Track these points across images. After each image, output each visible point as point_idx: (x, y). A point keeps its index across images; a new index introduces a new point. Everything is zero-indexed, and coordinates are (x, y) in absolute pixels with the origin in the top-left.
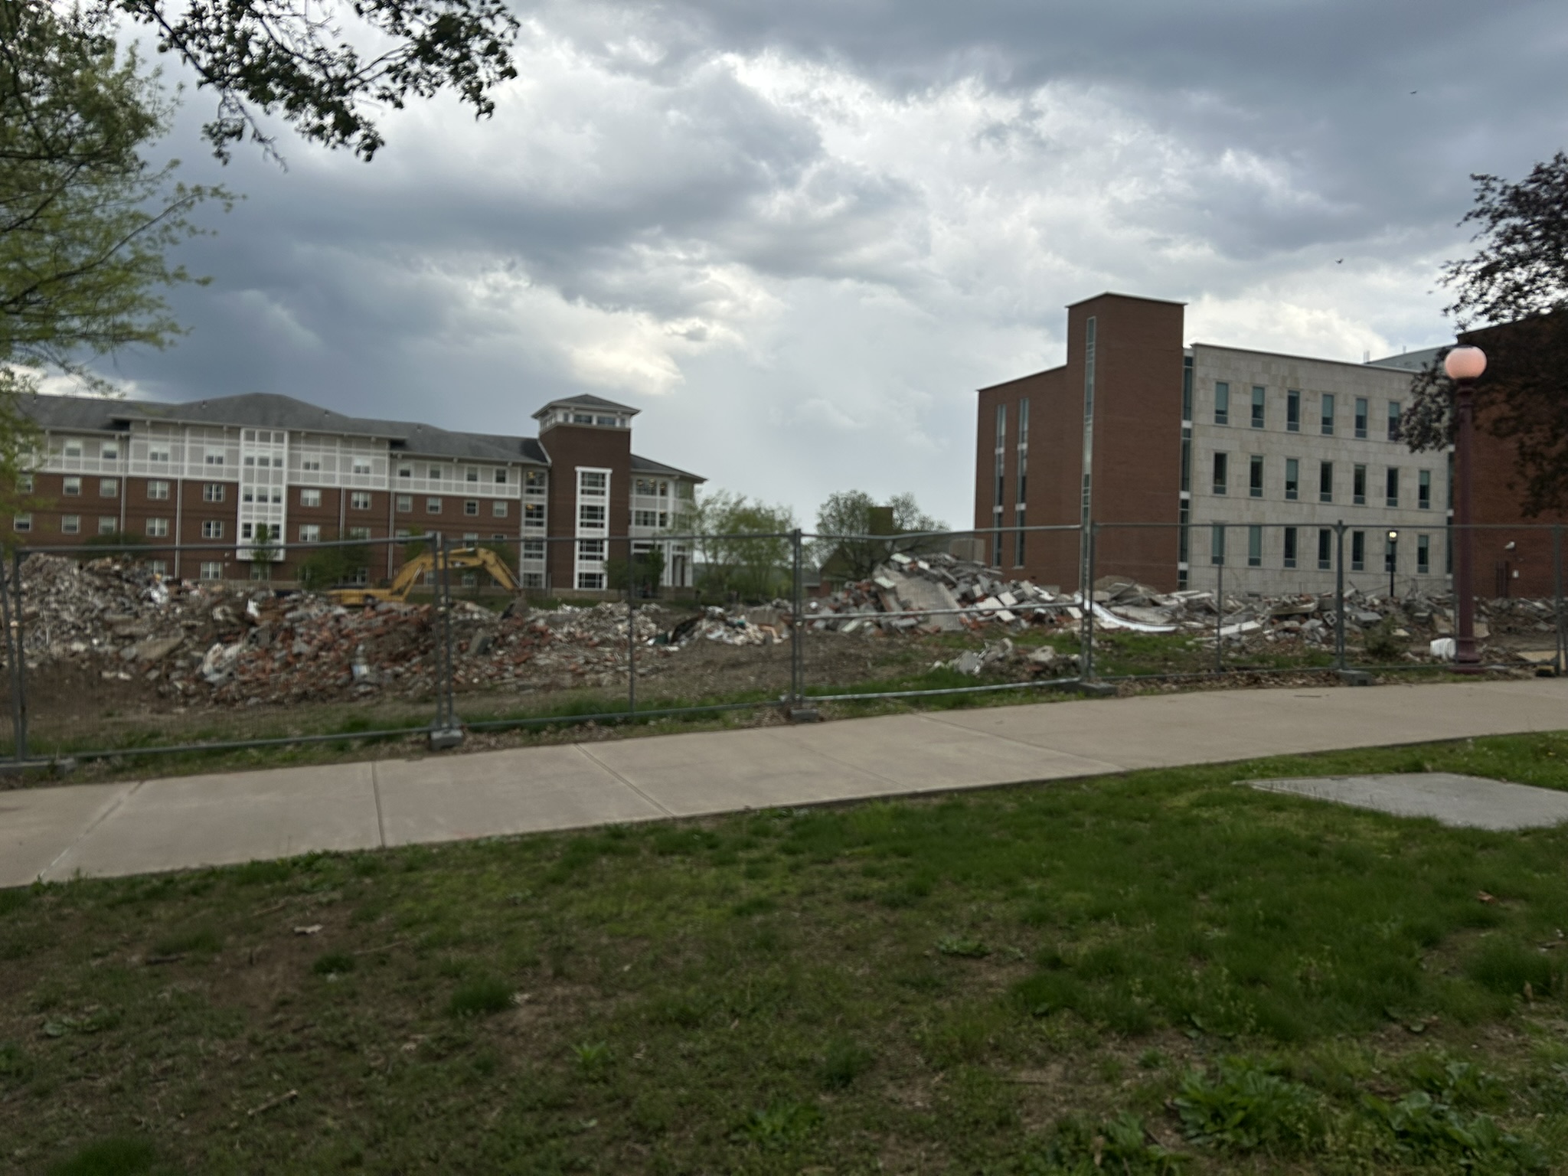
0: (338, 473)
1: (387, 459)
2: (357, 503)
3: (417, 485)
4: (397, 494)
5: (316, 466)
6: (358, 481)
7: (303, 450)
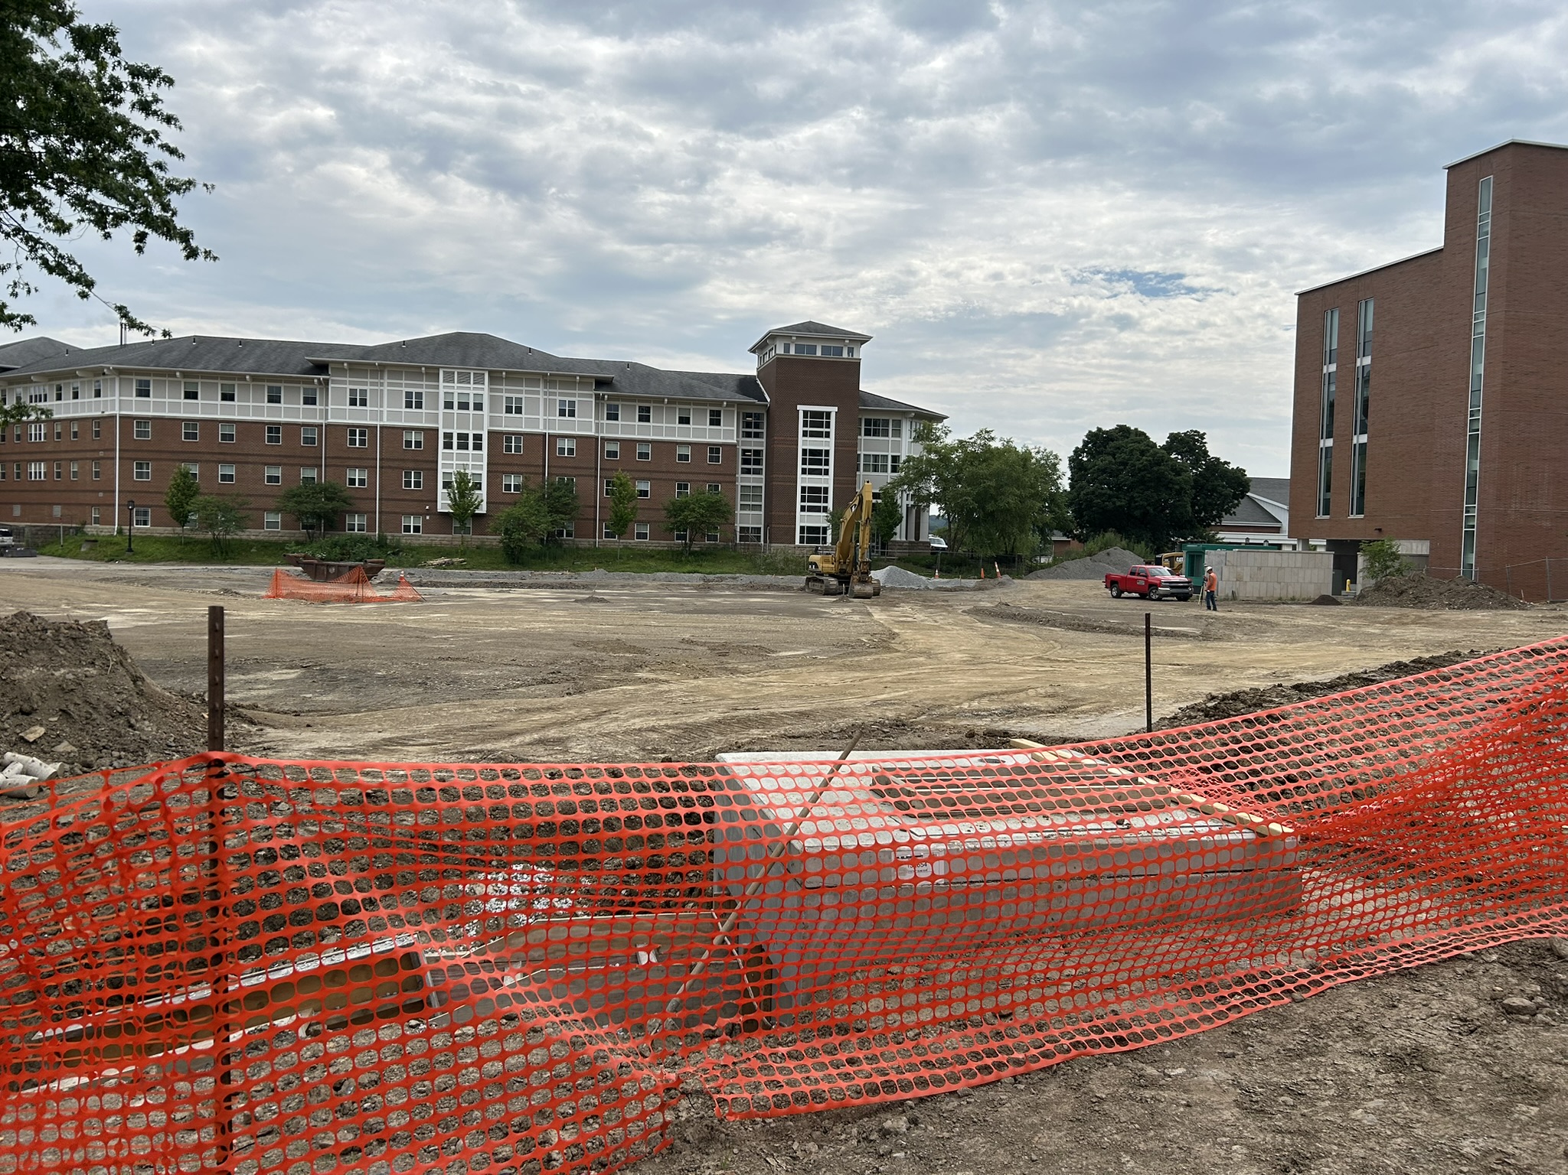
0: (541, 417)
1: (593, 400)
2: (562, 450)
3: (626, 429)
4: (603, 439)
5: (519, 410)
6: (563, 425)
7: (506, 392)
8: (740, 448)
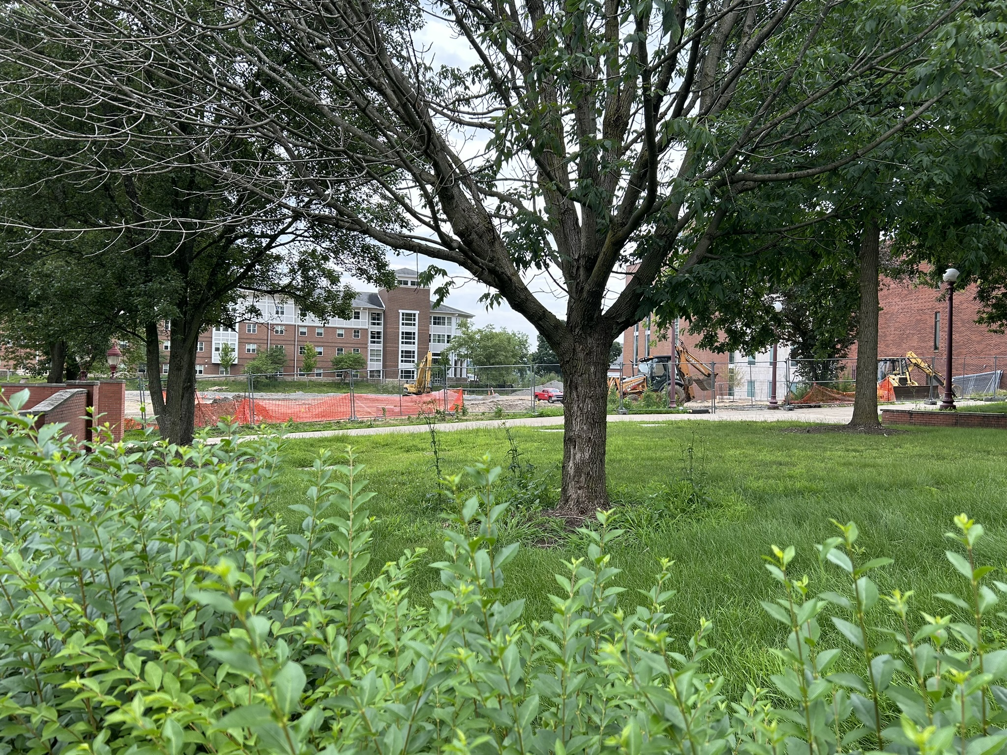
0: (266, 315)
1: (294, 306)
2: (277, 332)
4: (299, 326)
6: (278, 319)
8: (370, 331)
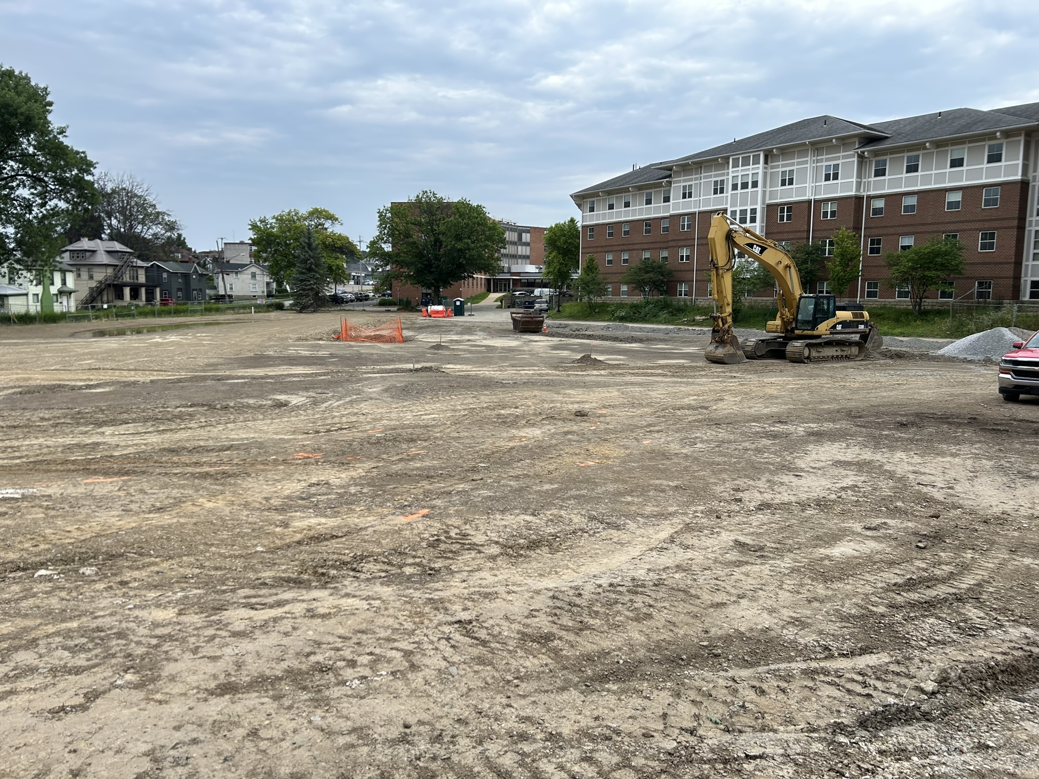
0: (809, 185)
1: (855, 159)
2: (826, 213)
3: (892, 183)
4: (870, 198)
5: (791, 183)
6: (827, 189)
7: (782, 167)
8: (1032, 184)
